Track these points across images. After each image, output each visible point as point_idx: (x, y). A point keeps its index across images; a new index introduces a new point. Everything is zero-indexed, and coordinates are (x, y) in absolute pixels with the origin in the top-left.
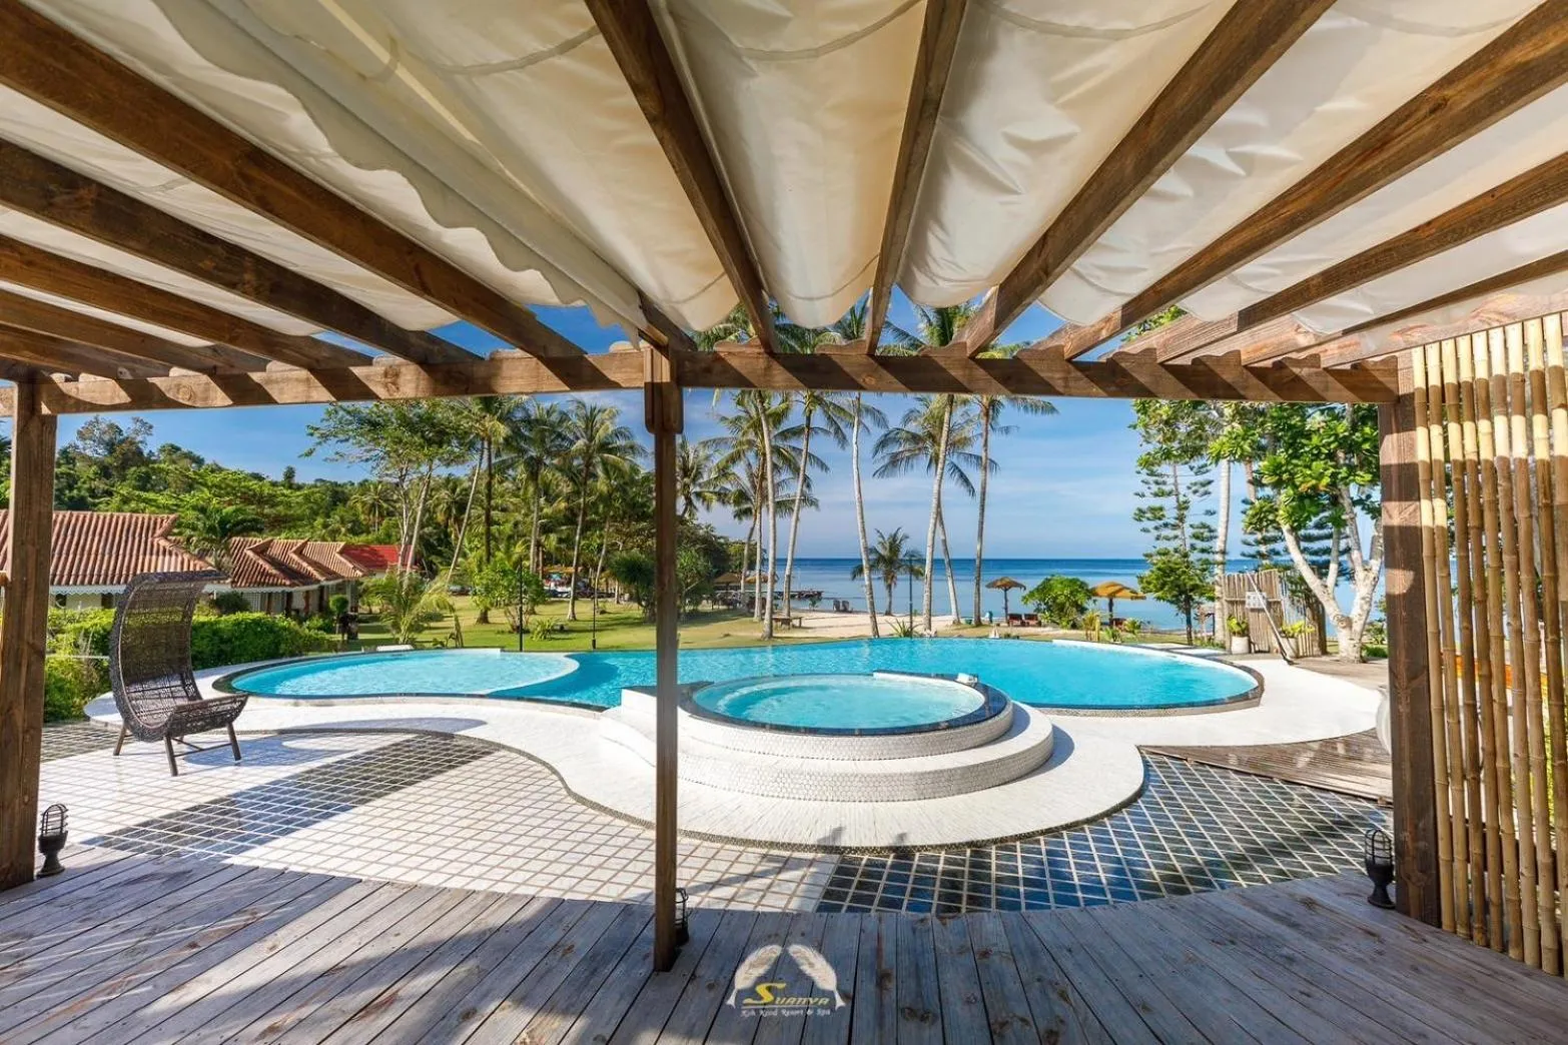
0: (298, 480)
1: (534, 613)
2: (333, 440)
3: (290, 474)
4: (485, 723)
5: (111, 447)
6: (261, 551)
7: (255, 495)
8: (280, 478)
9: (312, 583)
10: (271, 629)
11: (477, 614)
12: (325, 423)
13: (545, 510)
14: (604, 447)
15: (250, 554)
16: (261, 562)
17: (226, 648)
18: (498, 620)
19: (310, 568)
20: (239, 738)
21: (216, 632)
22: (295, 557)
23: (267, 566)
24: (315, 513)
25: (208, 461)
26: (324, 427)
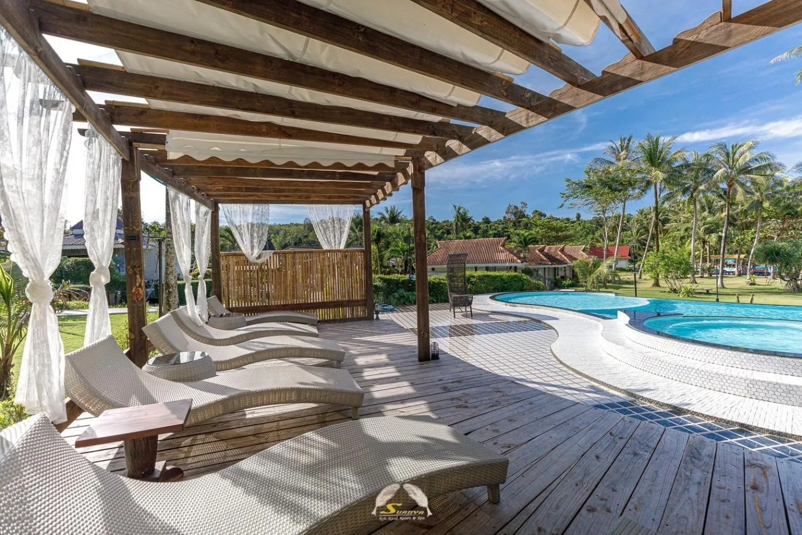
0: (582, 218)
1: (696, 283)
2: (572, 198)
3: (578, 216)
4: (558, 319)
5: (515, 214)
6: (542, 251)
7: (555, 227)
8: (575, 219)
9: (563, 264)
10: (520, 279)
11: (652, 281)
12: (568, 191)
13: (708, 219)
14: (746, 170)
15: (537, 251)
16: (541, 255)
17: (505, 285)
18: (664, 286)
19: (565, 258)
20: (473, 310)
21: (502, 279)
22: (560, 253)
23: (543, 257)
24: (588, 233)
25: (548, 215)
26: (568, 193)
